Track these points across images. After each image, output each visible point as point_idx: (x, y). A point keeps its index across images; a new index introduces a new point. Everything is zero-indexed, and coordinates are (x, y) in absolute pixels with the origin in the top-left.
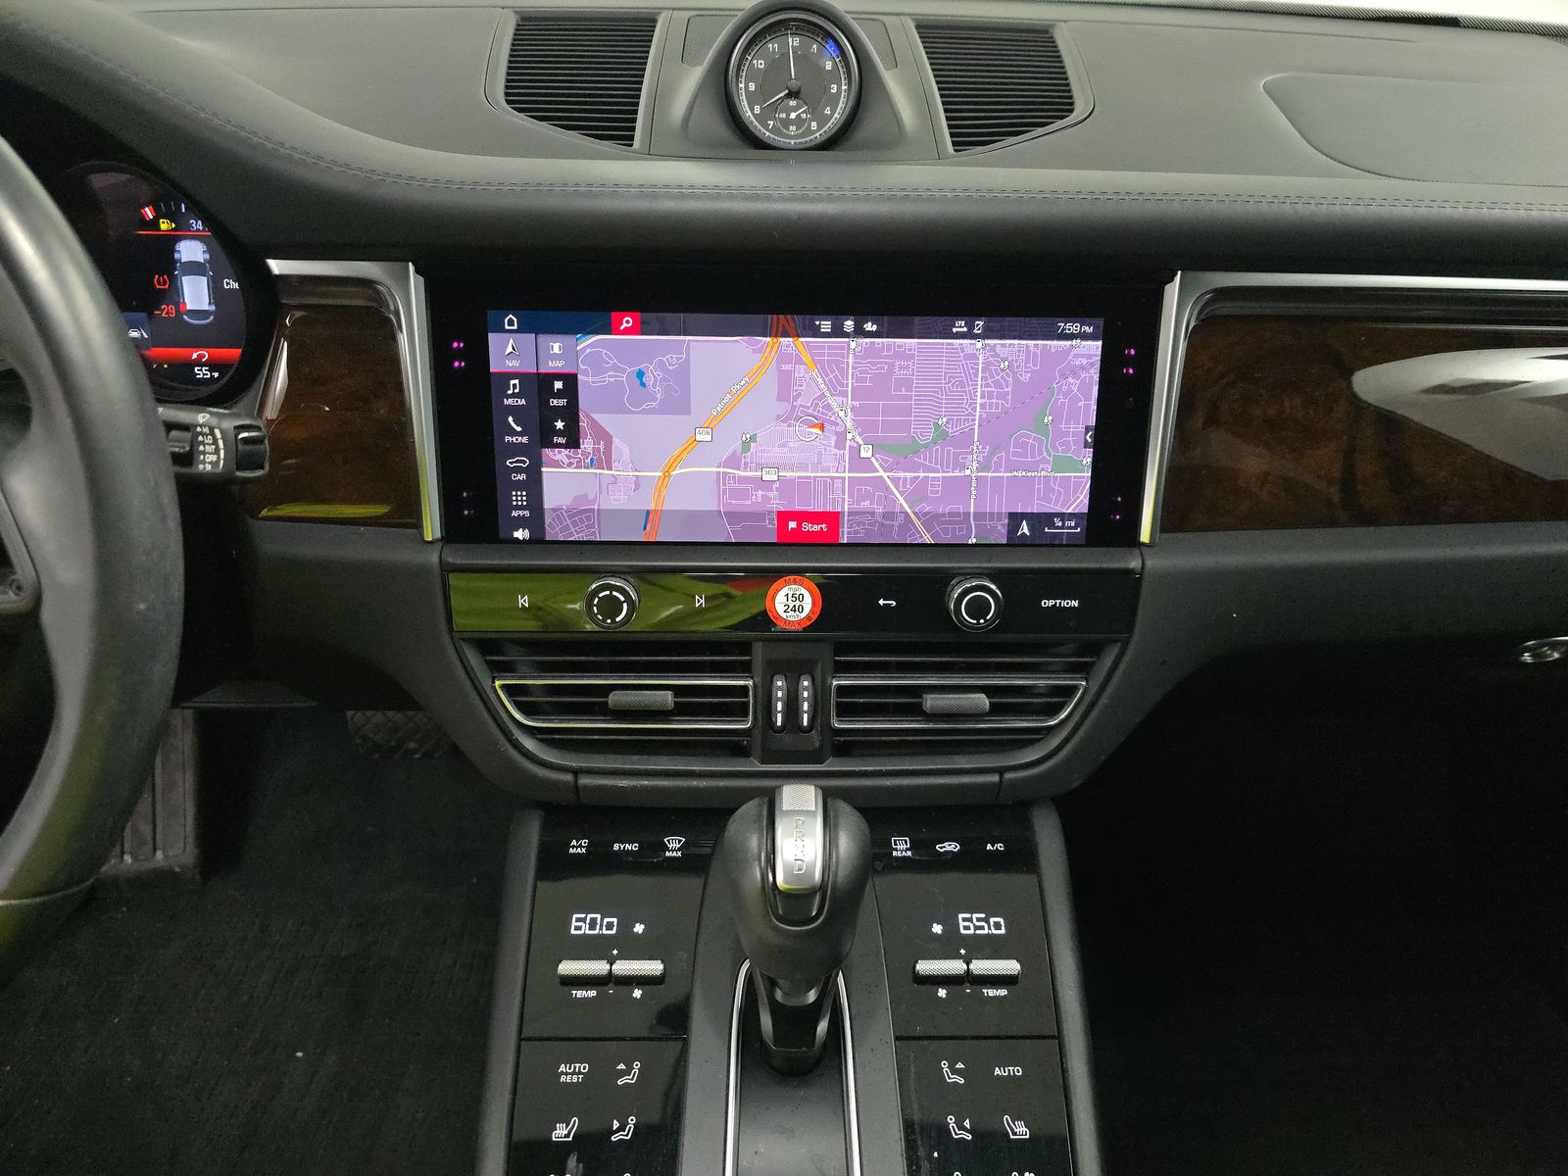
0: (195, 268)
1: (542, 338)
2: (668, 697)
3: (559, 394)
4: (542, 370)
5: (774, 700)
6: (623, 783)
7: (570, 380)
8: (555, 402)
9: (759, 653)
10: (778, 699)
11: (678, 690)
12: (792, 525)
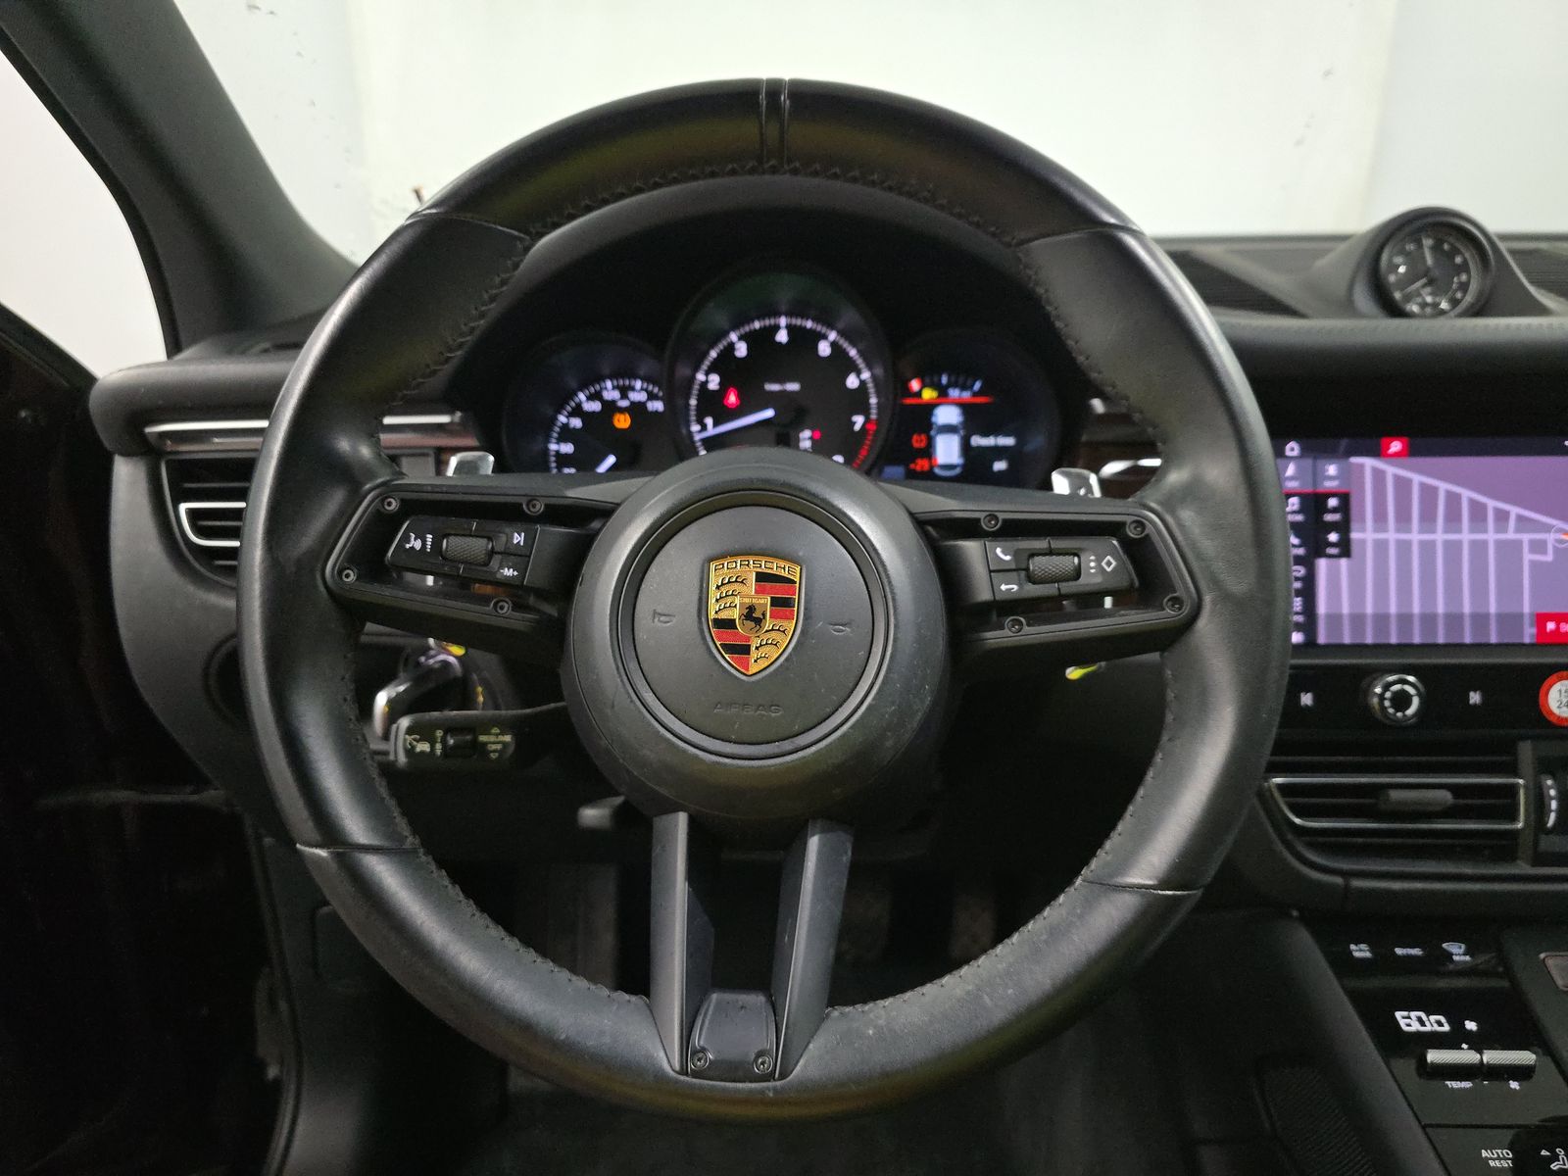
0: (949, 429)
1: (1320, 462)
2: (1446, 796)
3: (1334, 510)
4: (1320, 489)
5: (1546, 800)
6: (1397, 886)
7: (1345, 498)
8: (1329, 517)
9: (1526, 751)
10: (1552, 798)
11: (1454, 789)
12: (1551, 626)
